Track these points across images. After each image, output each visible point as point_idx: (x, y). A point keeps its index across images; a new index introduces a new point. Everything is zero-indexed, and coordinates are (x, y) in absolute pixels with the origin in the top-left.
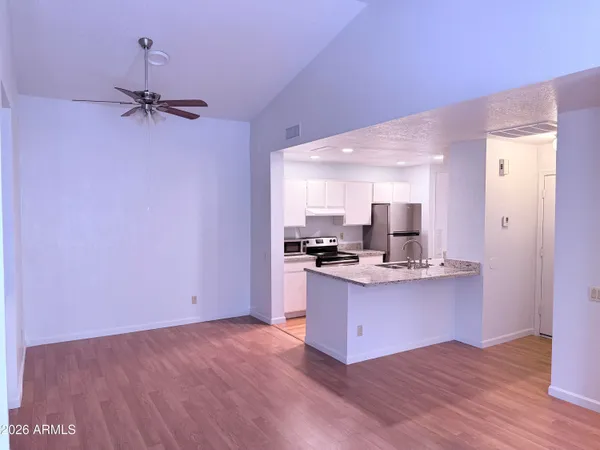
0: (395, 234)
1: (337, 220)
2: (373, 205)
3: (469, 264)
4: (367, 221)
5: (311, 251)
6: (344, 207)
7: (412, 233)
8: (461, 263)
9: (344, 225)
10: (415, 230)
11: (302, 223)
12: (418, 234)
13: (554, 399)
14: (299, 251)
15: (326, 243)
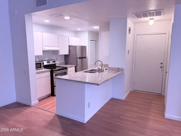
0: (79, 58)
1: (56, 52)
2: (69, 46)
3: (119, 69)
4: (67, 53)
5: (46, 67)
6: (58, 47)
7: (83, 58)
8: (115, 68)
9: (59, 54)
10: (84, 56)
11: (41, 54)
12: (86, 58)
13: (168, 119)
14: (41, 68)
15: (51, 63)
